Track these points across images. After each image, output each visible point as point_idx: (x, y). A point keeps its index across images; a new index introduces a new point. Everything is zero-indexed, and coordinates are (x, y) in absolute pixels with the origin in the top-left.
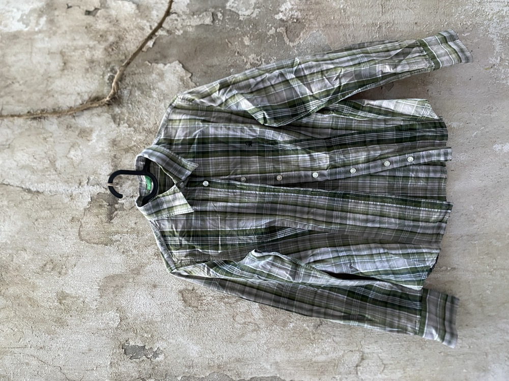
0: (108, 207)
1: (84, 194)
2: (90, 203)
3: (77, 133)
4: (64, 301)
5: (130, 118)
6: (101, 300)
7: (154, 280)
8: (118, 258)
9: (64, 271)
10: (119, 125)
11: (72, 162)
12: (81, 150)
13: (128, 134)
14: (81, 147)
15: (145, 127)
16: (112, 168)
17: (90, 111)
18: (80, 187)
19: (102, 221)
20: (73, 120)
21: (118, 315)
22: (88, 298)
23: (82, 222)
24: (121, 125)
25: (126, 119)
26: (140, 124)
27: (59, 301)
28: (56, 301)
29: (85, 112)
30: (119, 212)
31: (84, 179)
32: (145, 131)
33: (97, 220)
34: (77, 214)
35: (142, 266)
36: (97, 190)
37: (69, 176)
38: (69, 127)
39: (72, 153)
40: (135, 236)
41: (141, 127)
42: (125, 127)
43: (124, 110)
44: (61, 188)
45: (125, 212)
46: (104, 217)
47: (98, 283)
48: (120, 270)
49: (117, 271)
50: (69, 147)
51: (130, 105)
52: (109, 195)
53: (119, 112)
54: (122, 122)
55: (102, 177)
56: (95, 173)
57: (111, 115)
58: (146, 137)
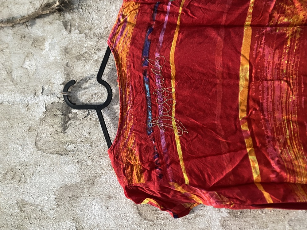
0: (62, 117)
1: (39, 104)
2: (45, 113)
3: (31, 42)
4: (24, 209)
5: (81, 23)
6: (58, 209)
7: (108, 191)
8: (72, 168)
9: (23, 180)
10: (70, 31)
11: (28, 72)
12: (35, 60)
13: (80, 41)
14: (35, 56)
15: (96, 32)
16: (65, 77)
17: (43, 19)
18: (36, 97)
19: (56, 131)
20: (27, 30)
21: (74, 225)
22: (46, 207)
23: (39, 132)
24: (72, 32)
25: (77, 25)
26: (90, 29)
27: (19, 208)
28: (17, 208)
29: (38, 21)
30: (73, 122)
31: (38, 89)
32: (96, 36)
33: (52, 130)
34: (34, 124)
35: (96, 177)
36: (51, 99)
37: (25, 86)
38: (23, 37)
39: (27, 63)
40: (88, 146)
41: (92, 32)
42: (77, 33)
43: (75, 16)
44: (18, 98)
45: (79, 121)
46: (58, 127)
47: (55, 193)
48: (75, 180)
49: (72, 181)
50: (24, 57)
51: (81, 10)
52: (63, 105)
53: (70, 18)
54: (73, 28)
55: (55, 86)
56: (49, 82)
57: (63, 22)
58: (97, 42)
